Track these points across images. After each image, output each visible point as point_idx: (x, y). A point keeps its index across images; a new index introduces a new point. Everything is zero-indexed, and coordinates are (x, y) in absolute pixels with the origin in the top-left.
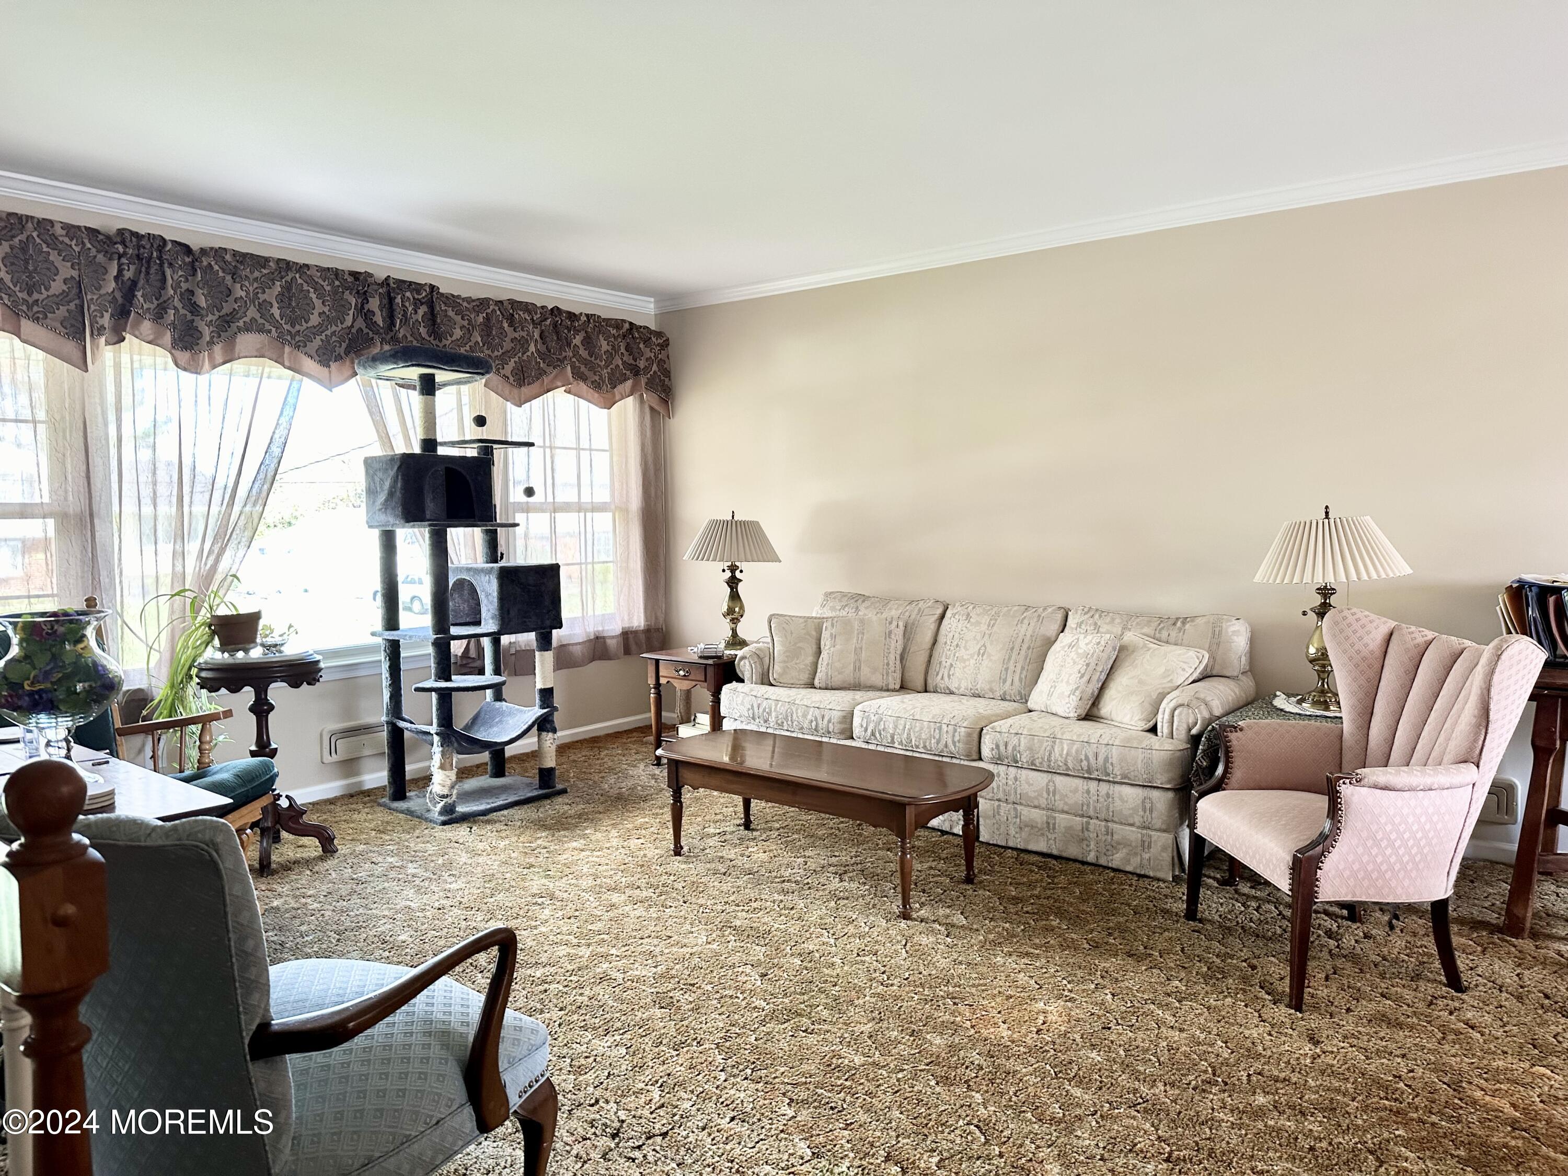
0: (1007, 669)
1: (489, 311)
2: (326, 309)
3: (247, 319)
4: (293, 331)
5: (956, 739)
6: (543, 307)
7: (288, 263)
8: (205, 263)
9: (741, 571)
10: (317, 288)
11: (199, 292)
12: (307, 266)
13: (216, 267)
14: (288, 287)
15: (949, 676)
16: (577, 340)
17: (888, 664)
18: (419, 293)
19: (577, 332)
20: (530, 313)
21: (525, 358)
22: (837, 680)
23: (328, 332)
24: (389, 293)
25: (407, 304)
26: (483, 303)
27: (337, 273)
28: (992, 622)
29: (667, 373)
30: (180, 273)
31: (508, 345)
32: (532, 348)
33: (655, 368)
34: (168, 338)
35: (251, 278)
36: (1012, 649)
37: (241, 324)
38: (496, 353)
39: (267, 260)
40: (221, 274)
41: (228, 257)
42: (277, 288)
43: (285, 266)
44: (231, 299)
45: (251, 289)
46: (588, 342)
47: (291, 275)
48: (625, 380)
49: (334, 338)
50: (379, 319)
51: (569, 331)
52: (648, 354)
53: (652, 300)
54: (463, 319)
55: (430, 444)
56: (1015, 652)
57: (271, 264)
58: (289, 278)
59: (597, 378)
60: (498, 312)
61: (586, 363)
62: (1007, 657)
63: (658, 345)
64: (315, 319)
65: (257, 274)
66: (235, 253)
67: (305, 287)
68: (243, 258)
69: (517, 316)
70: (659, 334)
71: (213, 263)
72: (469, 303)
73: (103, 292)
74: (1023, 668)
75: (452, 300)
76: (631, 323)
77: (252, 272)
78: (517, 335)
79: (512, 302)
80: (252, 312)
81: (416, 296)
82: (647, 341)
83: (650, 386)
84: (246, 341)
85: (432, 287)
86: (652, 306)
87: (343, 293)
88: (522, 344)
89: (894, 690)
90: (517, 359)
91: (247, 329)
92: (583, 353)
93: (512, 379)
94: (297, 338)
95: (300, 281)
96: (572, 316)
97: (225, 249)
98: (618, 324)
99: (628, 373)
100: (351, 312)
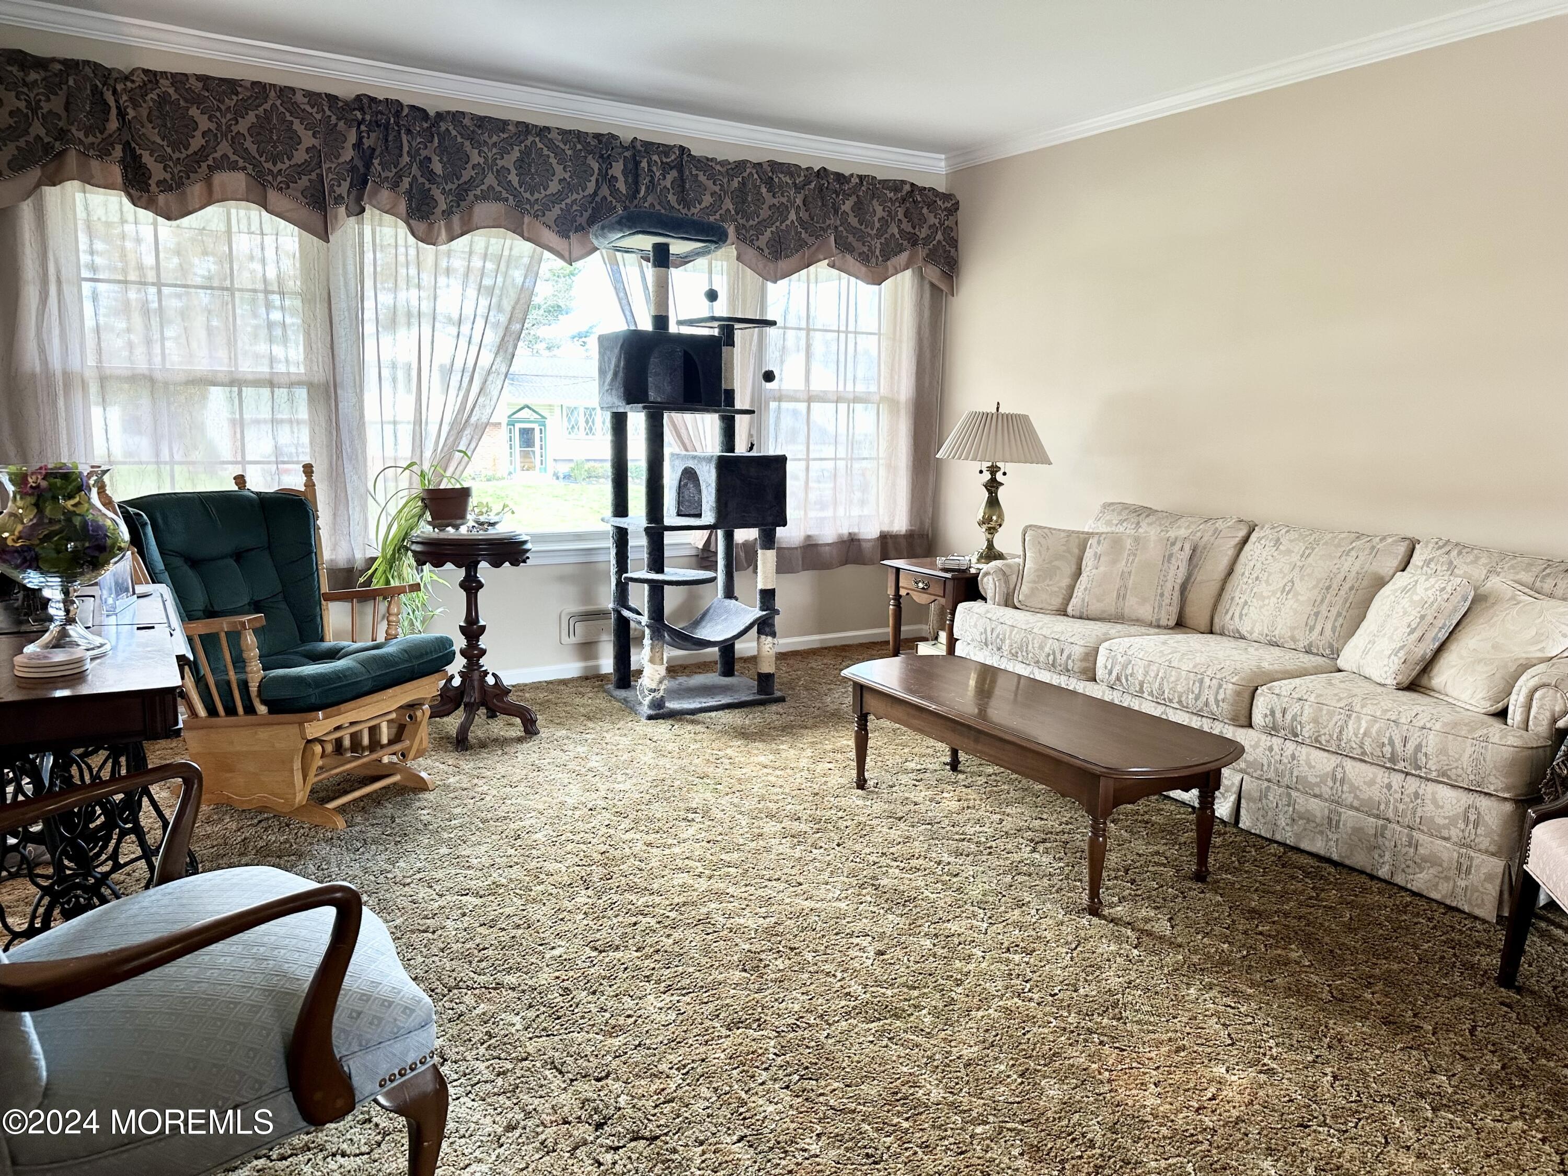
0: (1317, 614)
1: (745, 174)
2: (567, 176)
3: (484, 187)
4: (532, 199)
5: (1220, 697)
6: (808, 169)
7: (526, 125)
8: (443, 128)
9: (1005, 474)
10: (558, 153)
11: (436, 159)
12: (548, 129)
13: (454, 133)
14: (526, 153)
15: (1241, 615)
16: (847, 206)
17: (1162, 595)
18: (667, 156)
19: (847, 196)
20: (791, 175)
21: (783, 227)
22: (1096, 608)
23: (568, 201)
24: (634, 156)
25: (654, 169)
26: (741, 165)
27: (579, 136)
28: (1307, 552)
29: (954, 243)
30: (419, 140)
31: (765, 213)
32: (792, 216)
33: (939, 236)
34: (402, 207)
35: (490, 142)
36: (1328, 588)
37: (478, 192)
38: (751, 222)
39: (505, 123)
40: (459, 140)
41: (466, 121)
42: (516, 154)
43: (525, 129)
44: (469, 166)
45: (490, 155)
46: (858, 207)
47: (530, 139)
48: (901, 251)
49: (575, 208)
50: (621, 186)
51: (838, 196)
52: (932, 220)
53: (943, 156)
54: (714, 184)
55: (661, 321)
56: (1333, 592)
57: (510, 127)
58: (528, 142)
59: (866, 249)
60: (756, 176)
61: (853, 231)
62: (1319, 599)
63: (946, 209)
64: (554, 187)
65: (495, 138)
66: (474, 117)
67: (546, 152)
68: (482, 122)
69: (776, 180)
70: (947, 197)
71: (451, 128)
72: (722, 166)
73: (341, 160)
74: (1339, 614)
75: (705, 164)
76: (912, 185)
77: (490, 137)
78: (775, 201)
79: (772, 164)
80: (490, 180)
81: (665, 160)
82: (931, 205)
83: (931, 257)
84: (482, 210)
85: (682, 149)
86: (943, 164)
87: (586, 157)
88: (781, 211)
89: (1167, 627)
90: (774, 229)
91: (484, 197)
92: (853, 221)
93: (767, 251)
94: (536, 207)
95: (540, 145)
96: (840, 177)
97: (463, 113)
98: (897, 185)
99: (905, 243)
100: (593, 179)
